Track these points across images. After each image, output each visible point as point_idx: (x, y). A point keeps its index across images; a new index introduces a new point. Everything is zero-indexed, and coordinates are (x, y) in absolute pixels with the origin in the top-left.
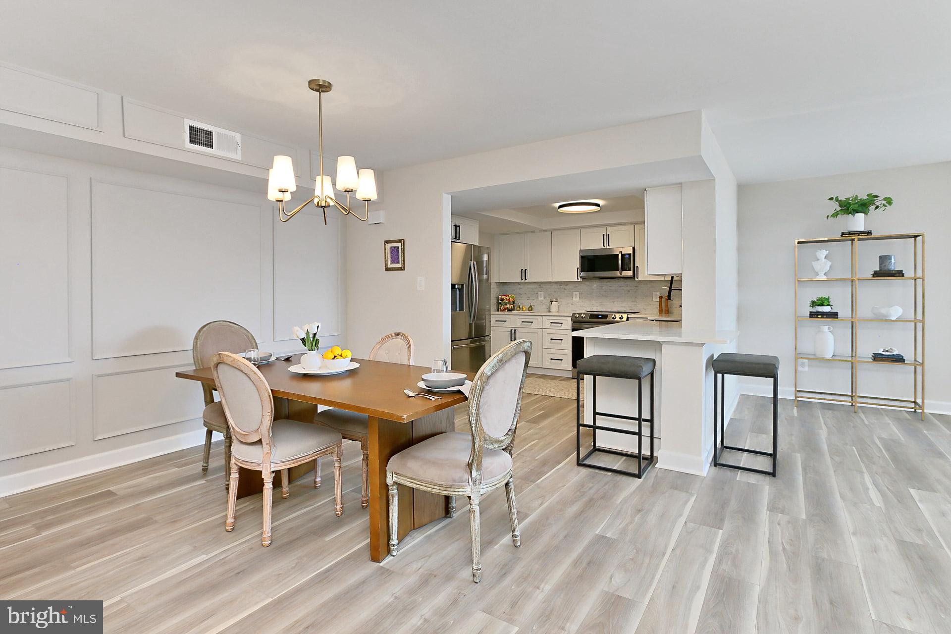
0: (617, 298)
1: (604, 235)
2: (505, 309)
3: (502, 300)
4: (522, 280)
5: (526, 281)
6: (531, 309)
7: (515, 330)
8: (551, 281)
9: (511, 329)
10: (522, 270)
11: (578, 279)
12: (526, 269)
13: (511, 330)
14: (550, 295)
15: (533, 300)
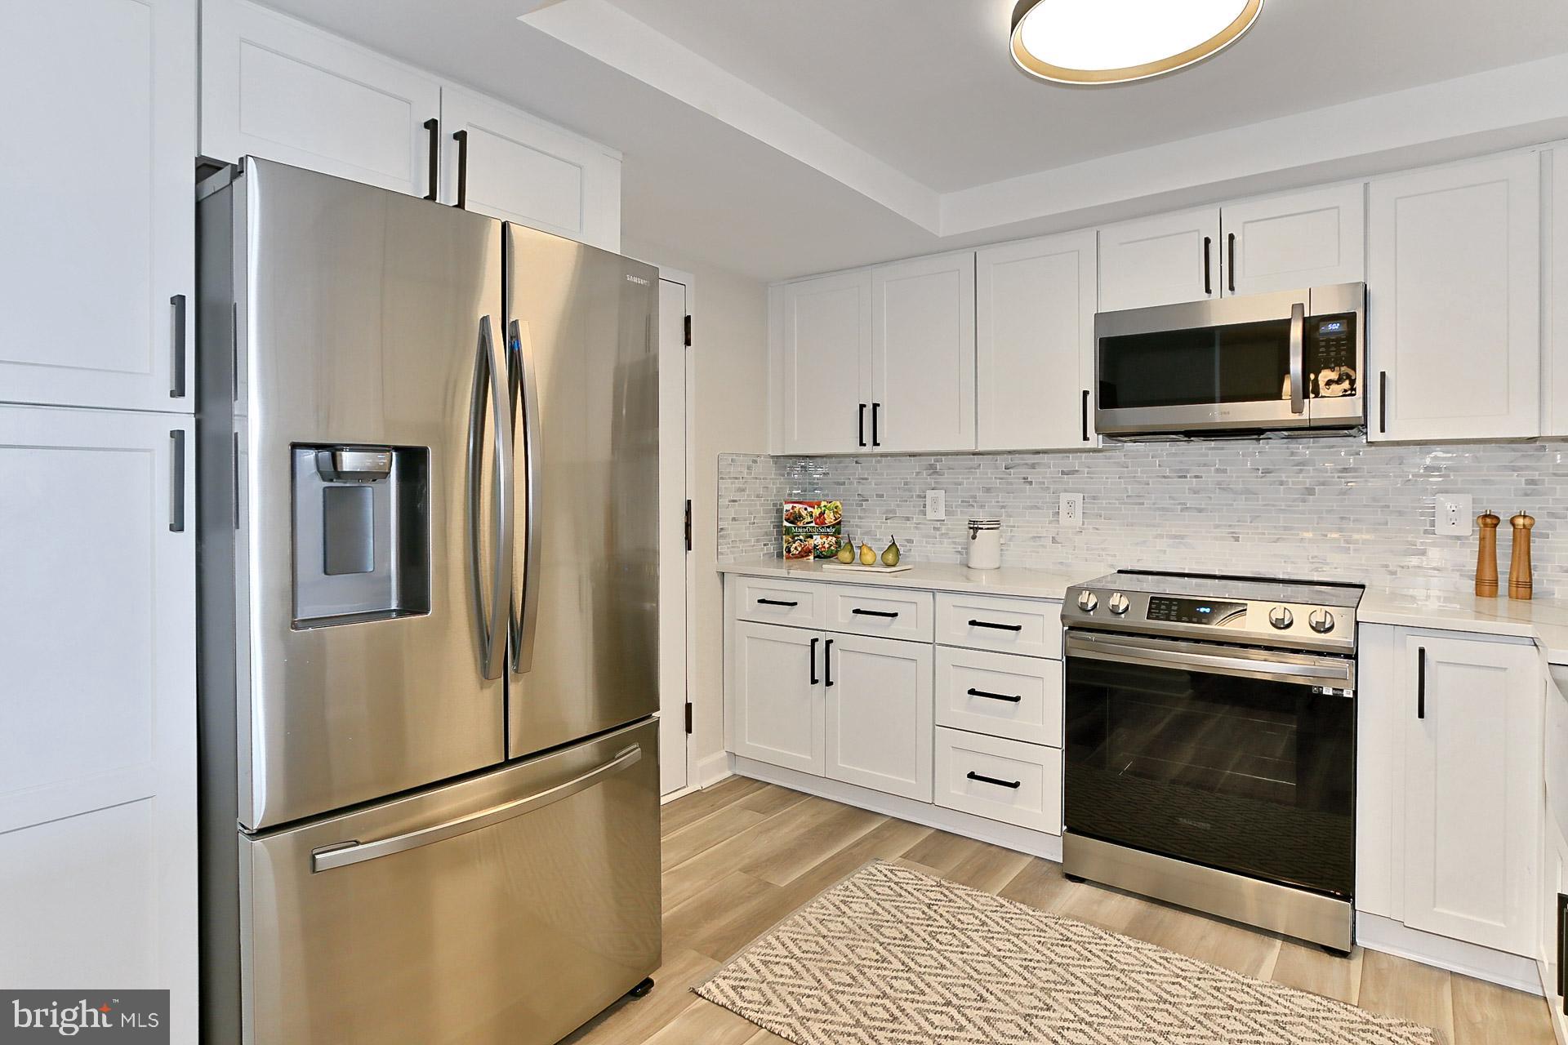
0: (1254, 519)
1: (1207, 241)
2: (805, 553)
3: (795, 518)
4: (862, 444)
5: (877, 450)
6: (893, 554)
7: (829, 642)
8: (972, 448)
9: (814, 635)
10: (862, 406)
11: (1085, 438)
12: (875, 406)
13: (814, 641)
14: (967, 504)
15: (908, 519)
